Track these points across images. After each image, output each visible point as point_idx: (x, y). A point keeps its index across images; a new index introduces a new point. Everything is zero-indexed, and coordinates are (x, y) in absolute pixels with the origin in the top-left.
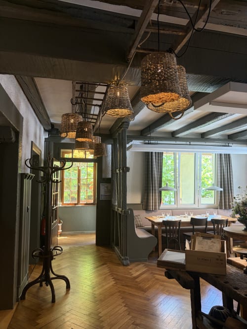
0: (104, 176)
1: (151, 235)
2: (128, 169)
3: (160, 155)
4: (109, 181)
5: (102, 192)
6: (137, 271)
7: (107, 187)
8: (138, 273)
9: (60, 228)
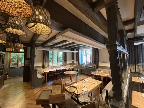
0: (27, 58)
1: (43, 77)
2: (35, 56)
3: (48, 51)
4: (29, 59)
5: (26, 63)
6: (36, 91)
7: (28, 61)
8: (37, 92)
9: (8, 76)
